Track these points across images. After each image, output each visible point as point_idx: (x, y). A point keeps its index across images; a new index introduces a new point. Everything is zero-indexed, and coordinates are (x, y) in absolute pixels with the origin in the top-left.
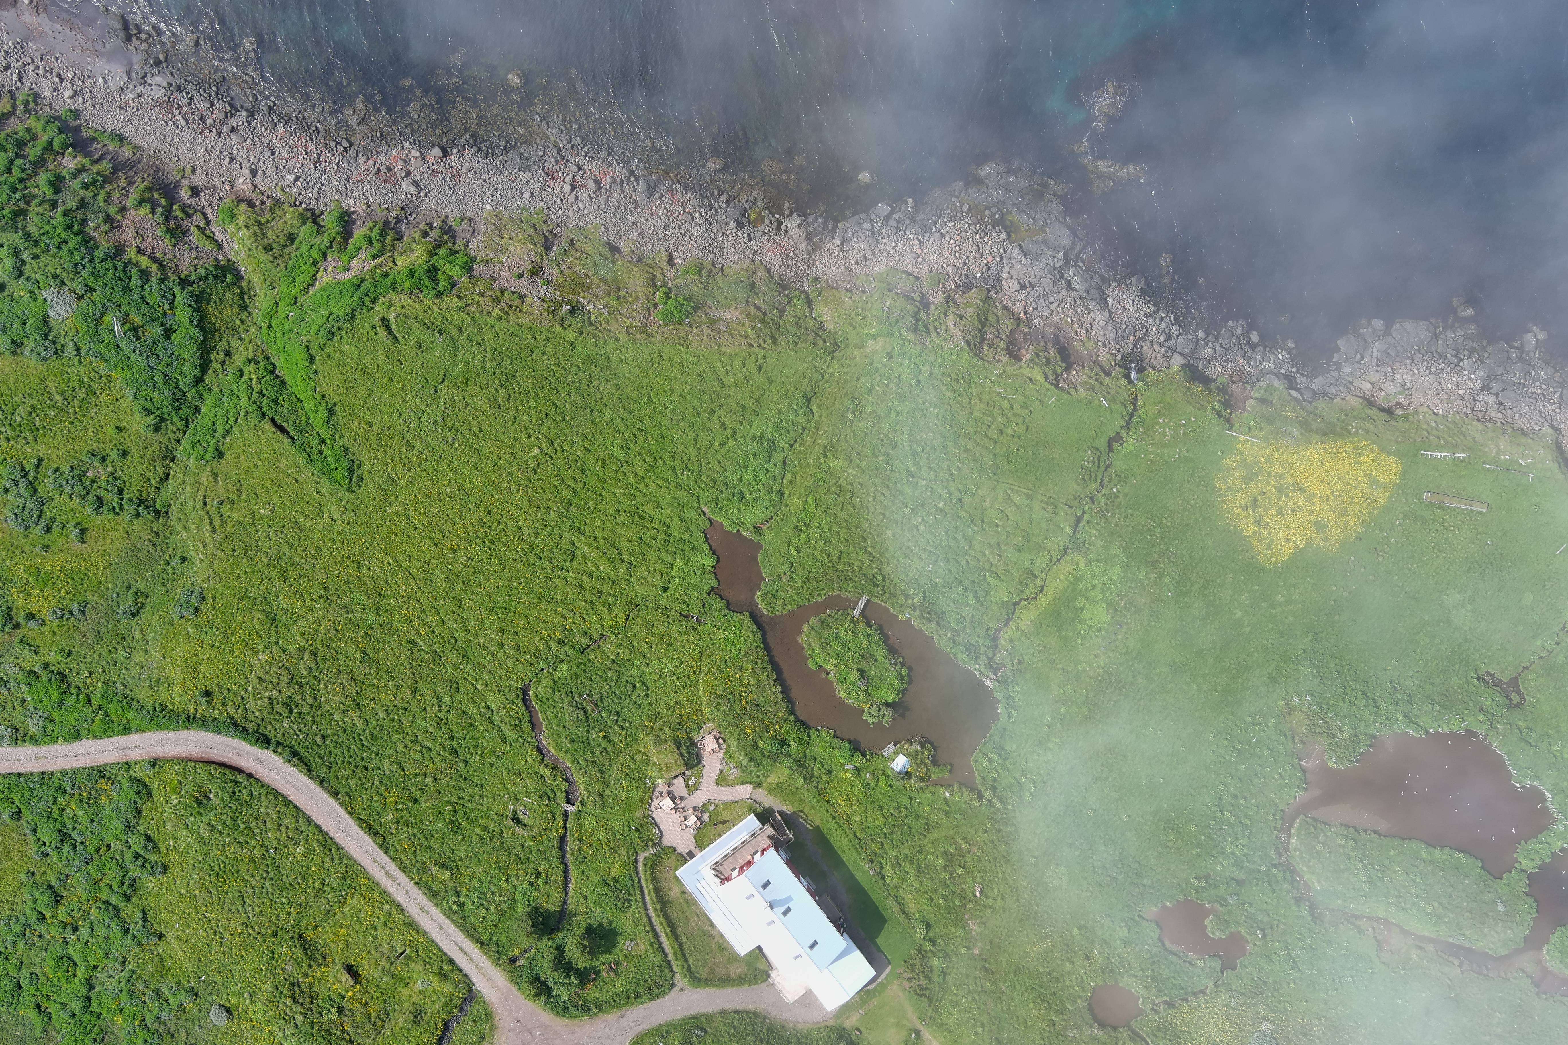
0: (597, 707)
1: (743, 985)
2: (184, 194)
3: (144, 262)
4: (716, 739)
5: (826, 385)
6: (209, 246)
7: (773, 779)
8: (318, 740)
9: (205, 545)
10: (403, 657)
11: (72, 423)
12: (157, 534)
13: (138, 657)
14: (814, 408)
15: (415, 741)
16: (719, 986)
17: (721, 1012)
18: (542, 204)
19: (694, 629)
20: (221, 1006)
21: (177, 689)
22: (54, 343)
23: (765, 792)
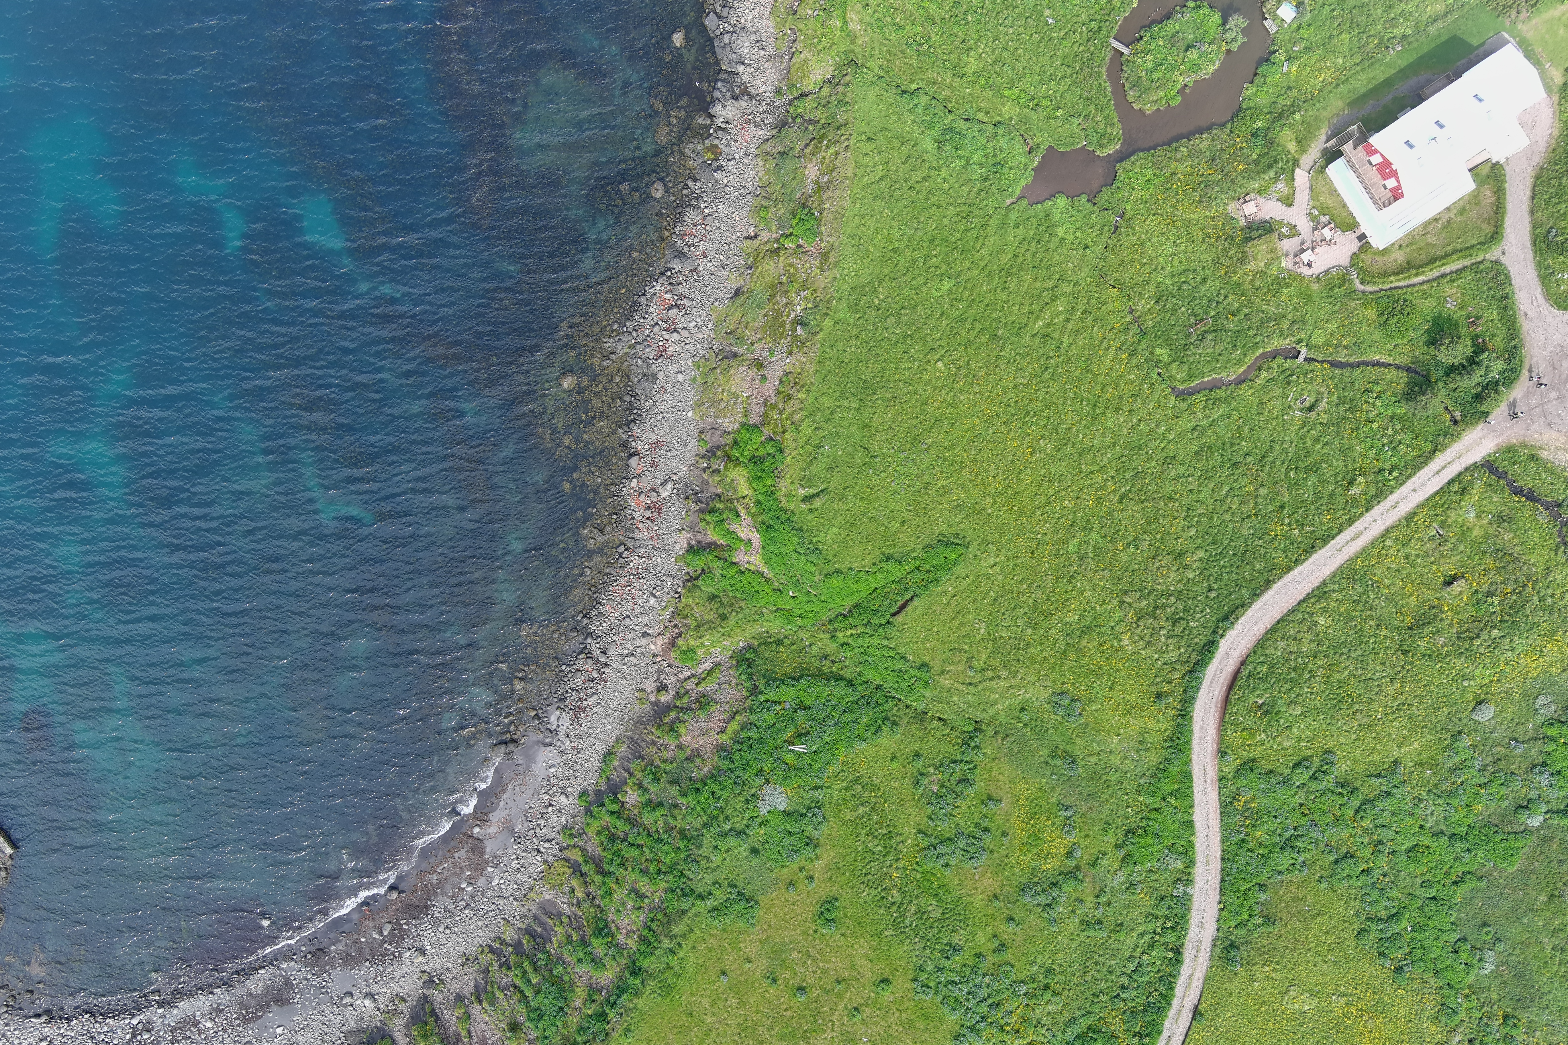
0: (1203, 320)
1: (1504, 189)
2: (664, 698)
3: (733, 727)
4: (1246, 202)
5: (892, 73)
6: (718, 673)
7: (1292, 146)
8: (1213, 595)
9: (1011, 687)
10: (1136, 508)
11: (885, 801)
12: (996, 732)
13: (1116, 760)
14: (914, 86)
15: (1222, 502)
16: (1504, 213)
17: (1532, 213)
18: (689, 363)
19: (1130, 219)
20: (1474, 710)
21: (1151, 725)
22: (809, 809)
23: (1304, 157)
